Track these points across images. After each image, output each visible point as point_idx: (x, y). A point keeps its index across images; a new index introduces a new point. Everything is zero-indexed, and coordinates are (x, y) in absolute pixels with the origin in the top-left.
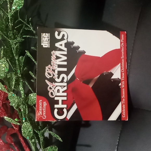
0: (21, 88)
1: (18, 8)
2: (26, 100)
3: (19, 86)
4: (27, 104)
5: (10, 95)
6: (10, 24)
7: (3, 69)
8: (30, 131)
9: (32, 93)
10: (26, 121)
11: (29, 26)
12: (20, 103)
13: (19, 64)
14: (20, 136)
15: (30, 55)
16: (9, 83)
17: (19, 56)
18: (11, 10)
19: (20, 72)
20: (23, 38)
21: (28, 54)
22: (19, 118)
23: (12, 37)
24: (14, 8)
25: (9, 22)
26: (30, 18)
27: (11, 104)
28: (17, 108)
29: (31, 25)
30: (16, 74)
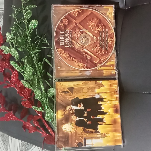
0: (42, 85)
1: (34, 27)
2: (46, 94)
3: (40, 85)
4: (48, 96)
6: (29, 40)
8: (52, 115)
9: (51, 88)
10: (48, 108)
11: (44, 40)
12: (42, 96)
13: (38, 68)
14: (43, 120)
15: (47, 61)
16: (33, 83)
17: (38, 63)
18: (28, 29)
19: (40, 74)
20: (40, 49)
21: (46, 60)
22: (42, 107)
23: (32, 49)
24: (30, 28)
25: (28, 38)
26: (45, 35)
27: (35, 98)
28: (41, 100)
29: (46, 39)
30: (37, 75)
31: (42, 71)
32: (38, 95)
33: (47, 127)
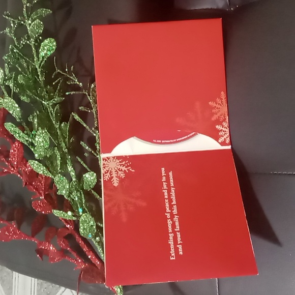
0: (70, 168)
1: (49, 53)
2: (79, 184)
3: (66, 166)
4: (82, 189)
5: (56, 179)
6: (41, 79)
7: (42, 144)
8: (92, 226)
9: (88, 172)
10: (84, 212)
11: (72, 78)
12: (72, 189)
13: (62, 135)
14: (77, 237)
15: (80, 119)
16: (52, 163)
17: (61, 123)
18: (38, 58)
19: (66, 145)
20: (64, 95)
21: (77, 117)
22: (73, 211)
23: (47, 97)
24: (42, 54)
25: (38, 76)
26: (72, 67)
27: (59, 193)
28: (69, 196)
29: (74, 76)
30: (60, 149)
31: (69, 139)
32: (63, 187)
33: (85, 249)
